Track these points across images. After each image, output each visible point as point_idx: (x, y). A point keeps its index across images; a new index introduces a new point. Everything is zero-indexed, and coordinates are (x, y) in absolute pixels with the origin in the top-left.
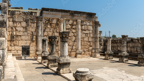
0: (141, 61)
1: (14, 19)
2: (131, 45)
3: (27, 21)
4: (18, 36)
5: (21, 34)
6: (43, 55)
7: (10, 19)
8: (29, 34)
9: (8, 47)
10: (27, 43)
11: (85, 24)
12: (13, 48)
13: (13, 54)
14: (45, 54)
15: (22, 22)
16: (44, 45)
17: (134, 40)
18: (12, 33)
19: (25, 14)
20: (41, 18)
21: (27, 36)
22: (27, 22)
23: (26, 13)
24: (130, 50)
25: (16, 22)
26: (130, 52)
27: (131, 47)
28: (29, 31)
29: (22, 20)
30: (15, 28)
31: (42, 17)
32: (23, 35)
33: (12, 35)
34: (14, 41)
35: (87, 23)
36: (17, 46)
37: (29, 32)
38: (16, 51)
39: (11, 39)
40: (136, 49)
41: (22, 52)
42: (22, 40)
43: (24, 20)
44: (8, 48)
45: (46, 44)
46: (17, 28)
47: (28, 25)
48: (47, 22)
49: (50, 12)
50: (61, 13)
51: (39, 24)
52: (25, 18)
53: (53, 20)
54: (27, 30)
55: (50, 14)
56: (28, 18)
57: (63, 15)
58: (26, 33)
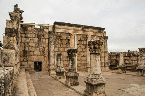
1: (27, 35)
4: (30, 51)
5: (34, 49)
6: (58, 70)
7: (22, 35)
8: (41, 50)
9: (21, 62)
10: (39, 58)
11: (92, 39)
12: (26, 63)
13: (26, 69)
14: (60, 70)
15: (35, 38)
16: (59, 60)
18: (24, 49)
20: (54, 32)
21: (39, 52)
22: (39, 38)
23: (38, 29)
25: (29, 38)
28: (41, 47)
29: (34, 36)
30: (28, 44)
32: (35, 51)
33: (24, 50)
34: (27, 56)
36: (30, 61)
37: (41, 48)
38: (29, 66)
39: (24, 54)
41: (35, 67)
42: (34, 55)
43: (36, 36)
44: (21, 64)
45: (61, 59)
46: (30, 44)
47: (40, 41)
48: (57, 38)
49: (62, 26)
50: (72, 28)
51: (51, 39)
52: (37, 34)
53: (63, 36)
54: (39, 46)
55: (62, 29)
56: (40, 34)
57: (75, 30)
58: (38, 49)
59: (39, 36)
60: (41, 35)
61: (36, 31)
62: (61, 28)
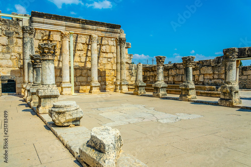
0: (184, 93)
2: (173, 72)
3: (8, 35)
8: (14, 57)
11: (107, 43)
15: (1, 36)
16: (30, 72)
17: (178, 66)
19: (5, 22)
20: (31, 29)
21: (9, 60)
22: (9, 37)
23: (7, 21)
24: (172, 81)
26: (172, 82)
27: (173, 76)
28: (14, 52)
31: (31, 27)
32: (2, 59)
35: (109, 41)
37: (13, 54)
40: (181, 78)
42: (1, 66)
43: (4, 33)
47: (11, 42)
48: (44, 38)
49: (45, 19)
50: (64, 23)
51: (26, 40)
52: (6, 31)
53: (54, 36)
54: (10, 51)
55: (47, 23)
56: (11, 31)
57: (69, 27)
58: (8, 56)
59: (9, 33)
60: (13, 33)
61: (3, 25)
62: (43, 23)
